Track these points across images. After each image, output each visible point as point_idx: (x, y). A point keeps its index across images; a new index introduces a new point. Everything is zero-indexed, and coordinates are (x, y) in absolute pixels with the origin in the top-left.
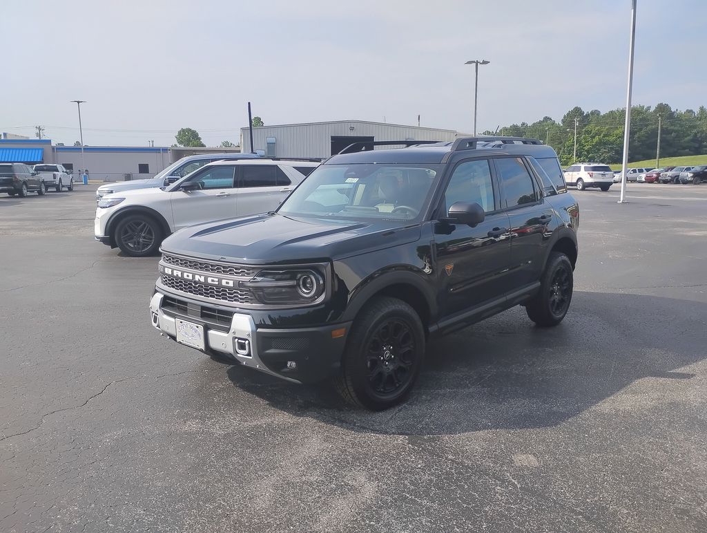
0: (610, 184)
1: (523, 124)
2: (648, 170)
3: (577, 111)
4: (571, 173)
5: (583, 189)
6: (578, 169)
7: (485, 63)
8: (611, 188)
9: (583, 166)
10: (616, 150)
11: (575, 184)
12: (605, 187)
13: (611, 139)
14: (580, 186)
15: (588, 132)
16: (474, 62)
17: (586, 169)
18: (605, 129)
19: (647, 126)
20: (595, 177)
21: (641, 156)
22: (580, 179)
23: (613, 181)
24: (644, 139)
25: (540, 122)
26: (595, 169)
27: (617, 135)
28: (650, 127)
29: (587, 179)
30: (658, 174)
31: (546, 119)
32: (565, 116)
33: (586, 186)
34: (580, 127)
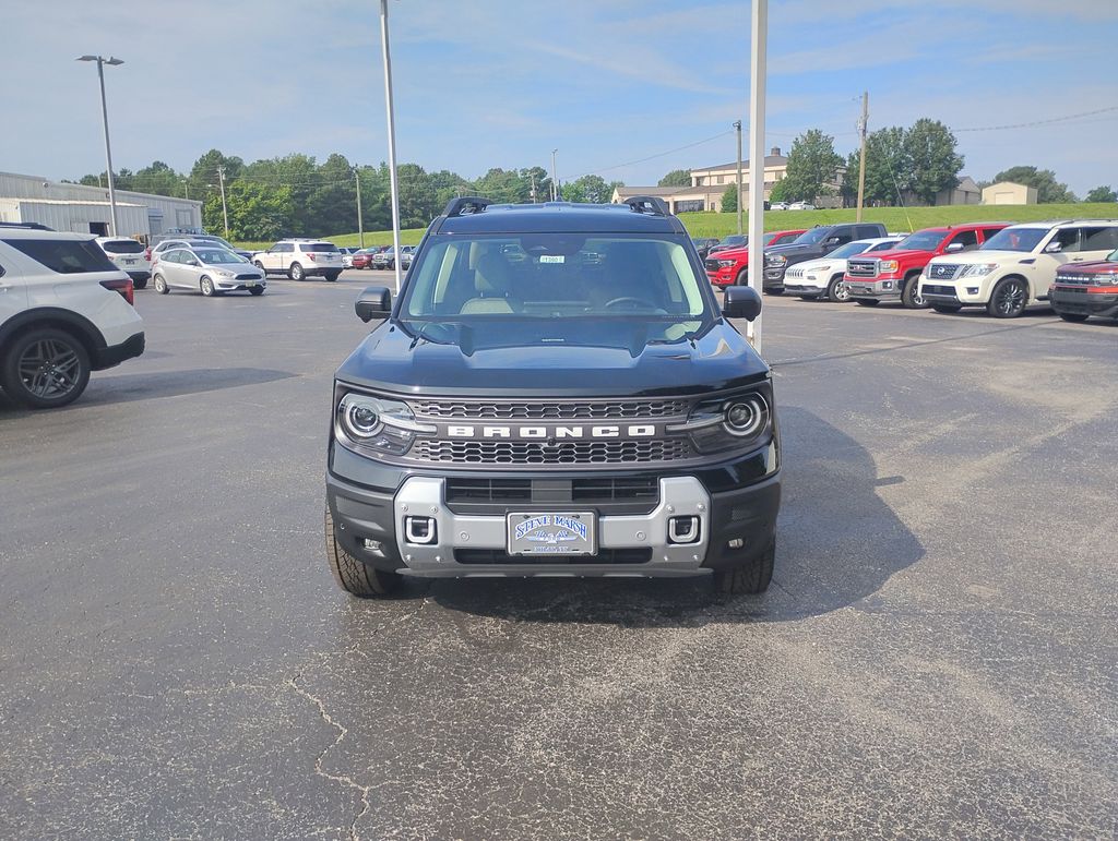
0: (339, 270)
1: (124, 172)
2: (352, 251)
3: (215, 155)
4: (279, 254)
5: (302, 279)
6: (291, 248)
7: (114, 62)
8: (340, 277)
9: (297, 243)
10: (283, 220)
11: (289, 273)
12: (331, 274)
13: (275, 203)
14: (296, 274)
15: (238, 191)
16: (94, 58)
17: (303, 248)
18: (262, 187)
19: (321, 186)
20: (319, 261)
21: (318, 230)
22: (295, 264)
23: (342, 265)
24: (319, 204)
25: (148, 170)
26: (316, 248)
27: (281, 198)
28: (325, 188)
29: (308, 264)
30: (370, 257)
31: (158, 165)
32: (196, 163)
33: (305, 274)
34: (226, 183)
